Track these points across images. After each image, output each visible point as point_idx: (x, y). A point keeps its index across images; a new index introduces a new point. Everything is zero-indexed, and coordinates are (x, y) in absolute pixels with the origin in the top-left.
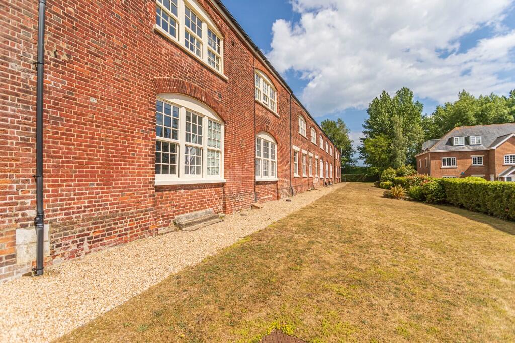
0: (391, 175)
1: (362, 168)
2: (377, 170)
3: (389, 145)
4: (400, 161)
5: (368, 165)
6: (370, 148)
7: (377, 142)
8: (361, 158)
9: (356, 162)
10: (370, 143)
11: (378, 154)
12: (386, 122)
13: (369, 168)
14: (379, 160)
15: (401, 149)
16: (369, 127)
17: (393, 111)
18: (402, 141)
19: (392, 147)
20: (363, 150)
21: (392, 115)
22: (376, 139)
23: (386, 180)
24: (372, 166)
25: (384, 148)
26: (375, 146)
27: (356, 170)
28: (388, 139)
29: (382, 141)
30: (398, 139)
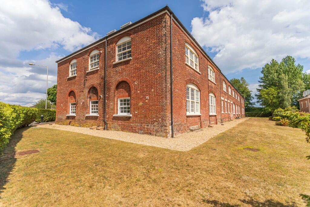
0: (281, 113)
1: (259, 108)
2: (270, 110)
3: (279, 93)
4: (287, 104)
5: (264, 107)
6: (264, 95)
7: (269, 91)
8: (258, 102)
9: (255, 104)
10: (264, 93)
11: (271, 99)
12: (276, 79)
13: (264, 108)
14: (271, 103)
15: (288, 96)
16: (263, 82)
17: (280, 71)
18: (288, 91)
19: (280, 94)
20: (259, 97)
21: (279, 74)
22: (269, 90)
23: (277, 115)
24: (266, 107)
25: (274, 95)
26: (268, 94)
27: (255, 109)
28: (278, 89)
29: (273, 91)
30: (285, 90)
